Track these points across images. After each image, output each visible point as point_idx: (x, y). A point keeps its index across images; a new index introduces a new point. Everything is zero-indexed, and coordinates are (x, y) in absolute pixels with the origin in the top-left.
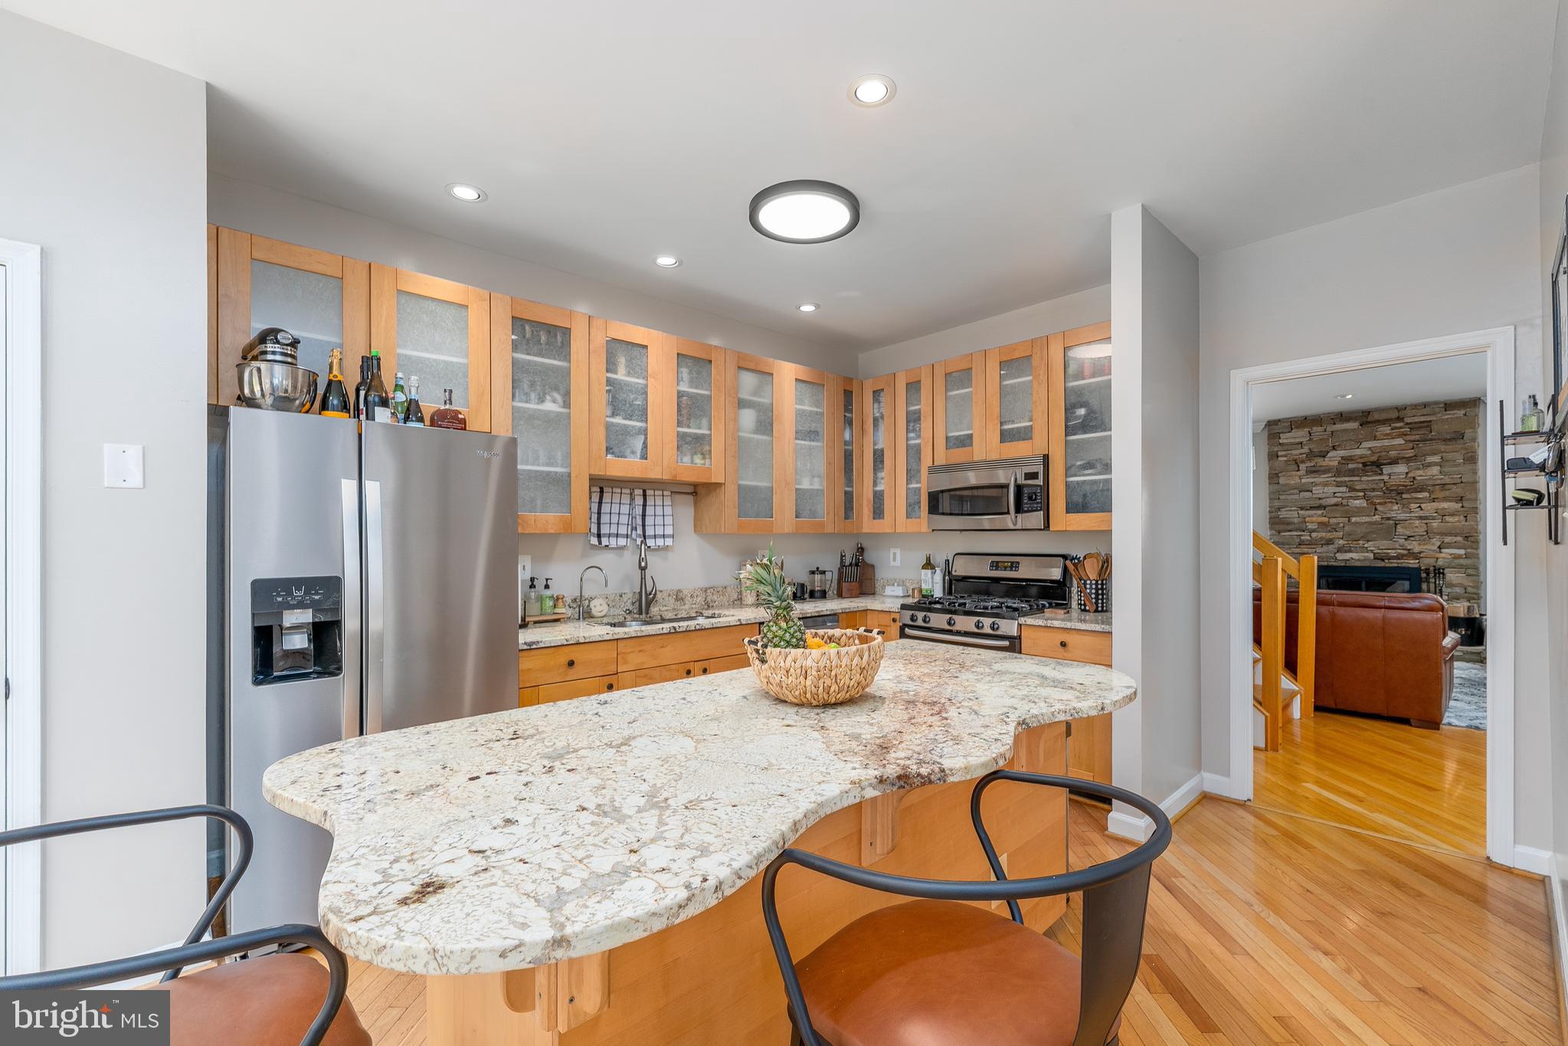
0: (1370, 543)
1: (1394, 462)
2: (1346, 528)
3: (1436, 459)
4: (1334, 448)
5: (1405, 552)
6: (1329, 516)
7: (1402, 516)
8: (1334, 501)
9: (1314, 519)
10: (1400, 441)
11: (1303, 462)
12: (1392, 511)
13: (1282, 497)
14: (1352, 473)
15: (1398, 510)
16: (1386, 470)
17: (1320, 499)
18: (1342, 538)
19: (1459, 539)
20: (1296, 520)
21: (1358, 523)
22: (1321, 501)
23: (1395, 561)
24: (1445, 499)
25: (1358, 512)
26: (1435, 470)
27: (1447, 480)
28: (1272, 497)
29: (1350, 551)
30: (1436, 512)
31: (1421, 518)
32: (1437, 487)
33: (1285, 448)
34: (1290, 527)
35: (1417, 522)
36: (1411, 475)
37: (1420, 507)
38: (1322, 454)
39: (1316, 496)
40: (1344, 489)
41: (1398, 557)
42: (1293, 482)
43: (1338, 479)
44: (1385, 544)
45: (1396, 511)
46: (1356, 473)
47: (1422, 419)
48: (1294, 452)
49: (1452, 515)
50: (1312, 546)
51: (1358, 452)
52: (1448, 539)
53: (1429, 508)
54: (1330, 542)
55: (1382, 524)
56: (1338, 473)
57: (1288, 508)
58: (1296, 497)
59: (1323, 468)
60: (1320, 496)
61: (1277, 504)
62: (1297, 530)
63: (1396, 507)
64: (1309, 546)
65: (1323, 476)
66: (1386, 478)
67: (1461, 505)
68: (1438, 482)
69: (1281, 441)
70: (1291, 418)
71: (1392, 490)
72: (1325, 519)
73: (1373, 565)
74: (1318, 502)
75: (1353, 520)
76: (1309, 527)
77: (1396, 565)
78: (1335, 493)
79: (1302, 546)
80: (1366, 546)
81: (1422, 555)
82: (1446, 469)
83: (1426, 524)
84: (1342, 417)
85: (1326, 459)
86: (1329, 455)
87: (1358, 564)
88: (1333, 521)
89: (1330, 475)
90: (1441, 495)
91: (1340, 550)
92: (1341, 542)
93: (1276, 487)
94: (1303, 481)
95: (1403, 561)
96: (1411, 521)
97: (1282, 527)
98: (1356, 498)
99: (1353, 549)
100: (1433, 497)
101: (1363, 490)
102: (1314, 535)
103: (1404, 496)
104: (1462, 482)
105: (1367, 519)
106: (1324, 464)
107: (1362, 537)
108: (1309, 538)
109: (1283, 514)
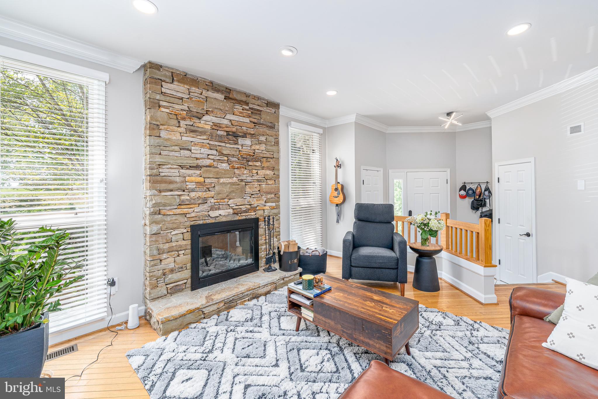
0: (231, 201)
1: (244, 136)
2: (217, 188)
3: (263, 138)
4: (207, 112)
5: (249, 207)
6: (204, 175)
7: (249, 179)
8: (208, 162)
9: (193, 179)
10: (247, 120)
11: (184, 119)
12: (244, 174)
13: (163, 153)
14: (220, 139)
15: (247, 174)
16: (241, 141)
17: (197, 159)
18: (213, 197)
19: (273, 196)
20: (178, 179)
21: (224, 183)
22: (198, 161)
23: (244, 214)
24: (268, 168)
25: (224, 174)
26: (263, 147)
27: (268, 155)
28: (153, 151)
29: (219, 209)
30: (264, 177)
31: (258, 181)
32: (265, 159)
33: (168, 99)
34: (171, 186)
35: (256, 183)
36: (253, 148)
37: (257, 173)
38: (199, 115)
39: (193, 155)
40: (214, 152)
41: (245, 212)
42: (175, 138)
43: (211, 143)
44: (239, 201)
45: (245, 174)
46: (223, 139)
47: (258, 108)
48: (176, 106)
49: (270, 179)
50: (191, 206)
51: (225, 122)
52: (269, 196)
53: (261, 172)
54: (205, 201)
55: (239, 185)
56: (211, 137)
57: (170, 166)
58: (177, 154)
59: (200, 130)
60: (198, 156)
61: (158, 159)
62: (178, 189)
63: (245, 172)
64: (188, 206)
65: (199, 137)
66: (240, 147)
67: (273, 172)
68: (265, 156)
69: (164, 90)
70: (173, 69)
71: (244, 158)
72: (201, 179)
73: (232, 220)
74: (195, 163)
75: (222, 180)
76: (190, 186)
77: (244, 217)
78: (208, 155)
79: (182, 207)
80: (229, 203)
81: (257, 208)
82: (269, 147)
83: (260, 185)
84: (213, 86)
85: (202, 122)
86: (204, 118)
87: (224, 219)
88: (208, 181)
89: (205, 137)
90: (265, 164)
91: (212, 208)
92: (213, 200)
93: (158, 140)
94: (184, 138)
95: (248, 214)
96: (254, 183)
97: (163, 186)
98: (222, 161)
99: (221, 206)
100: (263, 166)
101: (227, 155)
102: (193, 194)
103: (250, 163)
104: (273, 158)
105: (230, 181)
106: (200, 125)
107: (227, 196)
108: (188, 198)
109: (165, 171)
